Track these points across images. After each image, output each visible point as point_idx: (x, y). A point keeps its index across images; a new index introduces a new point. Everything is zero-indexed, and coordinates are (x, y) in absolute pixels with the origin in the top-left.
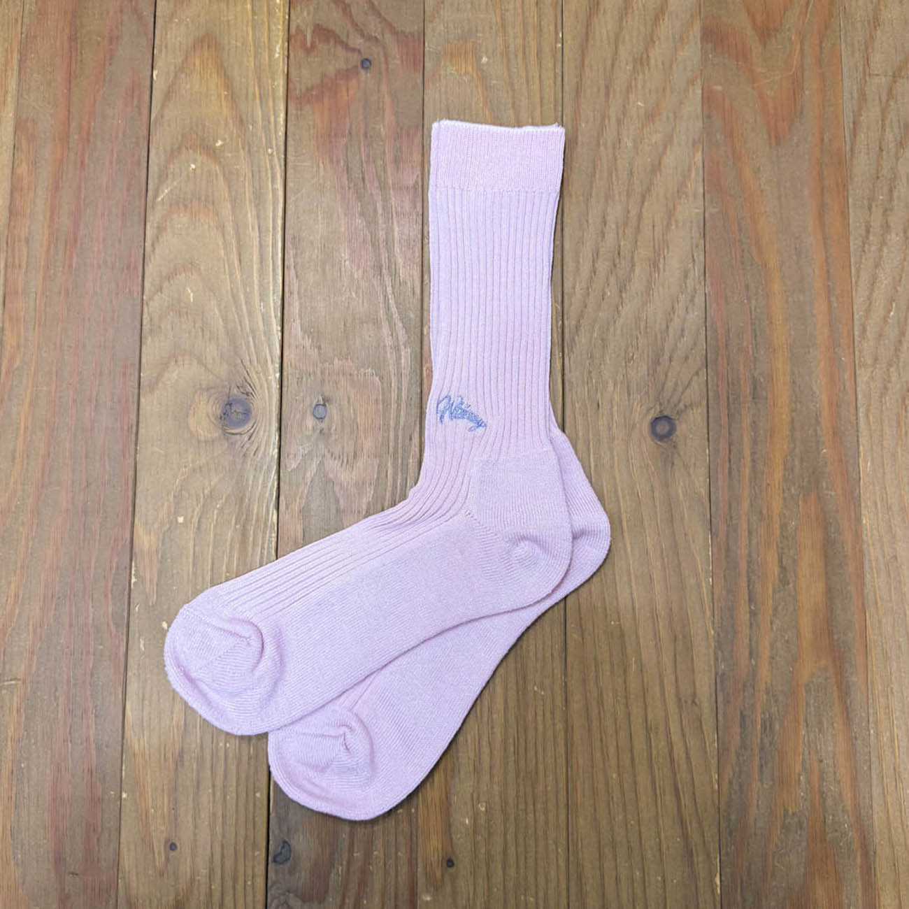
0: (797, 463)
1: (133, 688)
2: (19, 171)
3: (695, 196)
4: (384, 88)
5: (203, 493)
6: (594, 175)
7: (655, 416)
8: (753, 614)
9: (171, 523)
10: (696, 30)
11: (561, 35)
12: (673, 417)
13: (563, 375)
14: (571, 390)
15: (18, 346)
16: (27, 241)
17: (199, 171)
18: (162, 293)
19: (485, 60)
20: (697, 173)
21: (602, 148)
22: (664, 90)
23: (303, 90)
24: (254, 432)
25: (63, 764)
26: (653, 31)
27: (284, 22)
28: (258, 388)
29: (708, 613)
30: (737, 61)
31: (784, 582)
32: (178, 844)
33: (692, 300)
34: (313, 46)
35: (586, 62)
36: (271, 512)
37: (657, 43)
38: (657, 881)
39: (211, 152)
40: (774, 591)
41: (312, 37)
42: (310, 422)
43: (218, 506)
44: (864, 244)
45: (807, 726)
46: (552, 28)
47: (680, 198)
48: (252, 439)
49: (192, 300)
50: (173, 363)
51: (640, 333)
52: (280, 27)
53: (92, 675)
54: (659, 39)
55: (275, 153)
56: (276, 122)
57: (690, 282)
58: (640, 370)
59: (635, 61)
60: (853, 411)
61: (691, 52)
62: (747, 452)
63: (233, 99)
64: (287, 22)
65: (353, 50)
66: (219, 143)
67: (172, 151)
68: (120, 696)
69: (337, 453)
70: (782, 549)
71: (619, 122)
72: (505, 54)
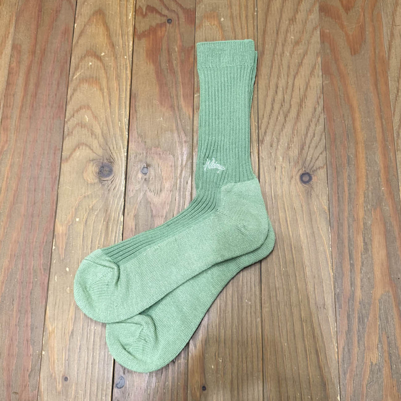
0: (370, 194)
1: (50, 299)
2: (12, 65)
3: (318, 76)
4: (177, 31)
5: (89, 207)
6: (272, 67)
7: (303, 173)
8: (352, 265)
9: (73, 222)
10: (317, 7)
11: (256, 9)
12: (311, 173)
13: (259, 154)
14: (263, 161)
15: (7, 141)
16: (14, 95)
17: (93, 66)
18: (74, 117)
19: (222, 19)
20: (319, 66)
21: (276, 56)
22: (303, 32)
23: (141, 32)
24: (114, 179)
25: (14, 337)
26: (297, 8)
27: (133, 4)
28: (116, 159)
29: (330, 265)
30: (336, 19)
31: (366, 250)
32: (69, 378)
33: (318, 120)
34: (146, 14)
35: (268, 21)
36: (120, 216)
37: (299, 12)
38: (308, 398)
39: (99, 58)
40: (361, 254)
41: (146, 10)
42: (140, 175)
43: (96, 213)
44: (396, 97)
45: (381, 320)
46: (252, 6)
47: (311, 77)
48: (113, 183)
49: (87, 121)
50: (77, 148)
51: (294, 135)
52: (132, 6)
53: (31, 293)
54: (300, 11)
55: (127, 58)
56: (129, 45)
57: (317, 113)
58: (294, 152)
59: (289, 20)
60: (395, 170)
61: (315, 16)
62: (346, 189)
63: (109, 36)
64: (135, 4)
65: (164, 16)
66: (103, 54)
67: (82, 58)
68: (44, 303)
69: (152, 189)
70: (365, 234)
71: (283, 45)
72: (232, 17)
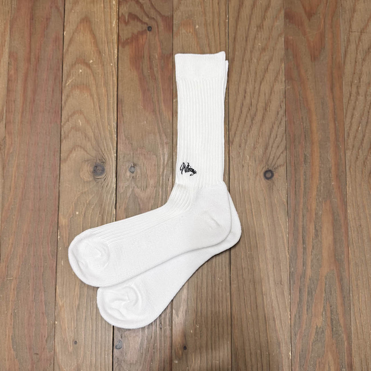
0: (322, 188)
1: (59, 280)
2: (11, 73)
3: (282, 82)
4: (157, 38)
5: (86, 202)
6: (241, 73)
7: (266, 170)
8: (304, 249)
9: (73, 215)
10: (282, 14)
11: (228, 17)
12: (273, 170)
13: (229, 154)
14: (232, 160)
15: (12, 143)
16: (14, 101)
17: (83, 73)
18: (69, 122)
19: (197, 27)
20: (282, 72)
21: (244, 62)
22: (269, 39)
23: (125, 39)
24: (106, 177)
25: (32, 311)
26: (265, 14)
27: (116, 12)
28: (107, 160)
29: (287, 249)
30: (299, 26)
31: (317, 236)
32: (78, 342)
33: (280, 122)
34: (128, 21)
35: (238, 27)
36: (113, 210)
37: (266, 19)
38: (266, 354)
39: (88, 65)
40: (313, 239)
41: (128, 18)
42: (128, 174)
43: (92, 208)
44: (349, 100)
45: (326, 293)
46: (224, 14)
47: (275, 82)
48: (106, 180)
49: (81, 125)
50: (74, 150)
51: (260, 137)
52: (115, 14)
53: (43, 275)
54: (267, 18)
55: (113, 65)
56: (114, 53)
57: (280, 116)
58: (259, 152)
59: (257, 27)
60: (344, 167)
61: (280, 23)
62: (302, 184)
63: (96, 43)
64: (118, 12)
65: (145, 23)
66: (91, 61)
67: (72, 65)
68: (54, 283)
69: (139, 186)
70: (316, 222)
71: (251, 52)
72: (206, 25)
